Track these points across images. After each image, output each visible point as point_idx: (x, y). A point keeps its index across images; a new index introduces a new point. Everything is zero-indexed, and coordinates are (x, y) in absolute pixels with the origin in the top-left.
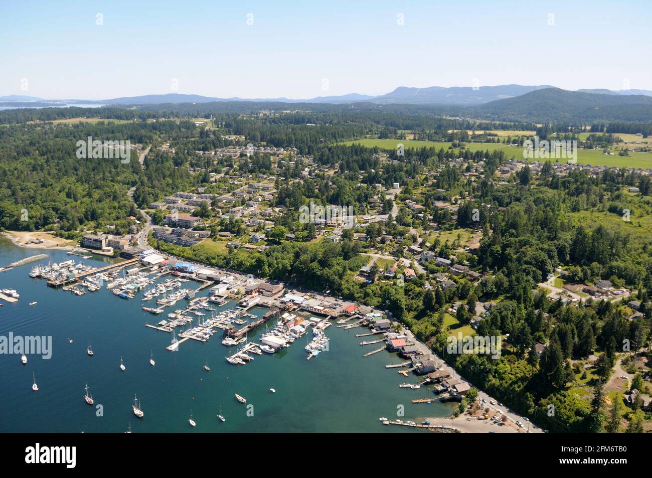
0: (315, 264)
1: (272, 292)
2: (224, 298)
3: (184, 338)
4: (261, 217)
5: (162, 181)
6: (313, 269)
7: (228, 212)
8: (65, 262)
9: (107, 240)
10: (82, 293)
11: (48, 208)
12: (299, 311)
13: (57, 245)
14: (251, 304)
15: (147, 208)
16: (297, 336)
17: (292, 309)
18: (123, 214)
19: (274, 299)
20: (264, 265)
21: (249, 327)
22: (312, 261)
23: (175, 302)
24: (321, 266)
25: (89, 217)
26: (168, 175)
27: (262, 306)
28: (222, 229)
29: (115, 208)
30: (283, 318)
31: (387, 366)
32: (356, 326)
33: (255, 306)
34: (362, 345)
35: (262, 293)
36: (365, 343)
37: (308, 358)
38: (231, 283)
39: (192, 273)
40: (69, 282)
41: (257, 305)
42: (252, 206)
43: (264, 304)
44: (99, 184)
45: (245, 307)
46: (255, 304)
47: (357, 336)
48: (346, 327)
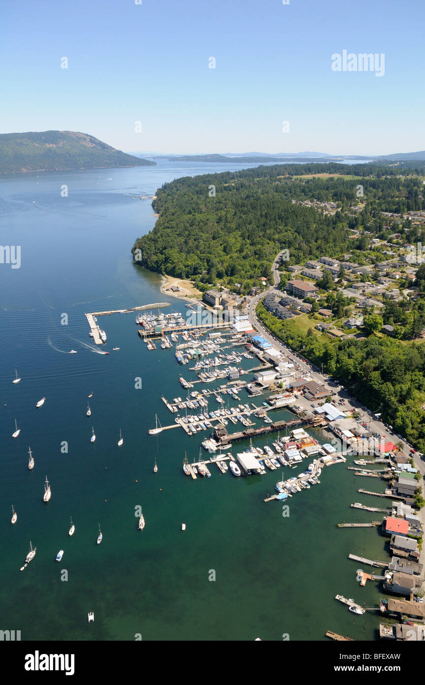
0: (376, 375)
1: (314, 395)
2: (263, 388)
3: (177, 424)
4: (381, 299)
5: (312, 244)
6: (371, 380)
7: (351, 287)
8: (173, 314)
9: (221, 299)
10: (153, 348)
11: (204, 259)
12: (325, 429)
13: (186, 296)
14: (279, 404)
15: (285, 270)
16: (286, 463)
17: (318, 424)
18: (258, 274)
19: (311, 406)
20: (331, 359)
21: (244, 433)
22: (376, 369)
23: (215, 379)
24: (382, 379)
25: (229, 272)
26: (321, 237)
27: (291, 409)
28: (328, 306)
29: (255, 266)
30: (293, 434)
31: (351, 556)
32: (374, 476)
33: (283, 407)
34: (353, 507)
35: (305, 392)
36: (358, 505)
37: (266, 500)
38: (282, 373)
39: (262, 349)
40: (155, 335)
41: (287, 407)
42: (383, 284)
43: (294, 409)
44: (255, 241)
45: (271, 405)
46: (285, 405)
47: (360, 491)
48: (359, 471)
